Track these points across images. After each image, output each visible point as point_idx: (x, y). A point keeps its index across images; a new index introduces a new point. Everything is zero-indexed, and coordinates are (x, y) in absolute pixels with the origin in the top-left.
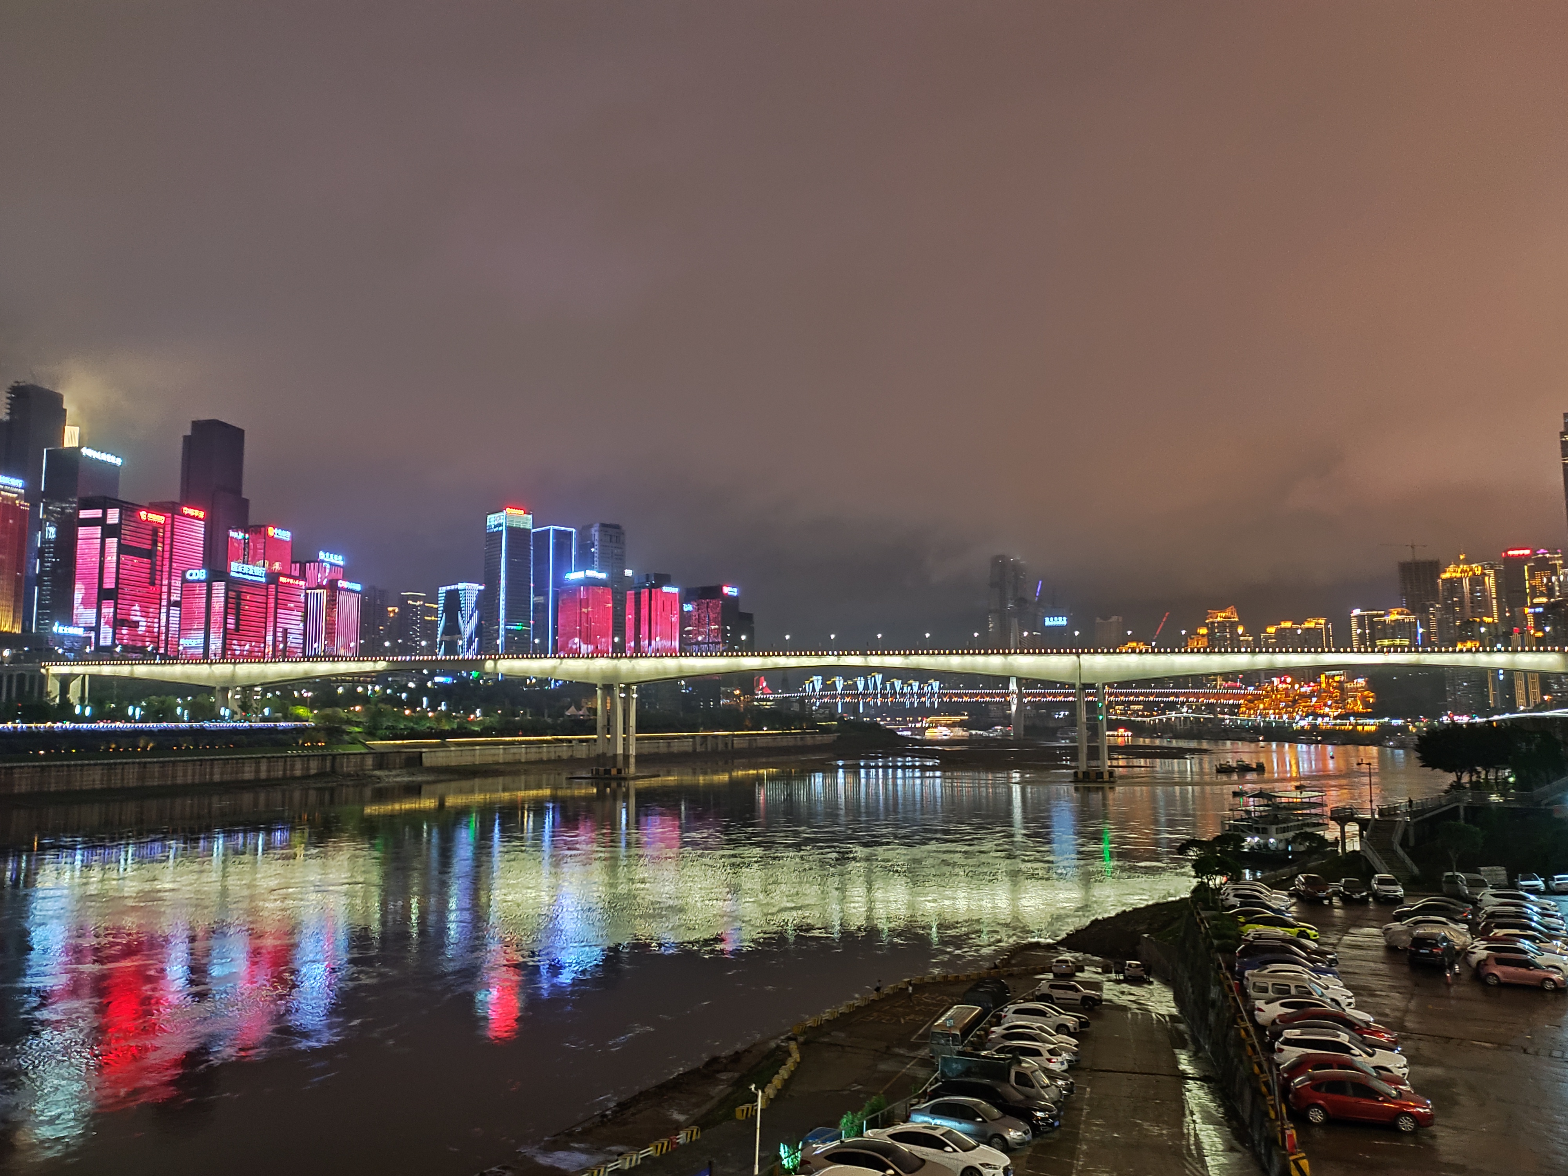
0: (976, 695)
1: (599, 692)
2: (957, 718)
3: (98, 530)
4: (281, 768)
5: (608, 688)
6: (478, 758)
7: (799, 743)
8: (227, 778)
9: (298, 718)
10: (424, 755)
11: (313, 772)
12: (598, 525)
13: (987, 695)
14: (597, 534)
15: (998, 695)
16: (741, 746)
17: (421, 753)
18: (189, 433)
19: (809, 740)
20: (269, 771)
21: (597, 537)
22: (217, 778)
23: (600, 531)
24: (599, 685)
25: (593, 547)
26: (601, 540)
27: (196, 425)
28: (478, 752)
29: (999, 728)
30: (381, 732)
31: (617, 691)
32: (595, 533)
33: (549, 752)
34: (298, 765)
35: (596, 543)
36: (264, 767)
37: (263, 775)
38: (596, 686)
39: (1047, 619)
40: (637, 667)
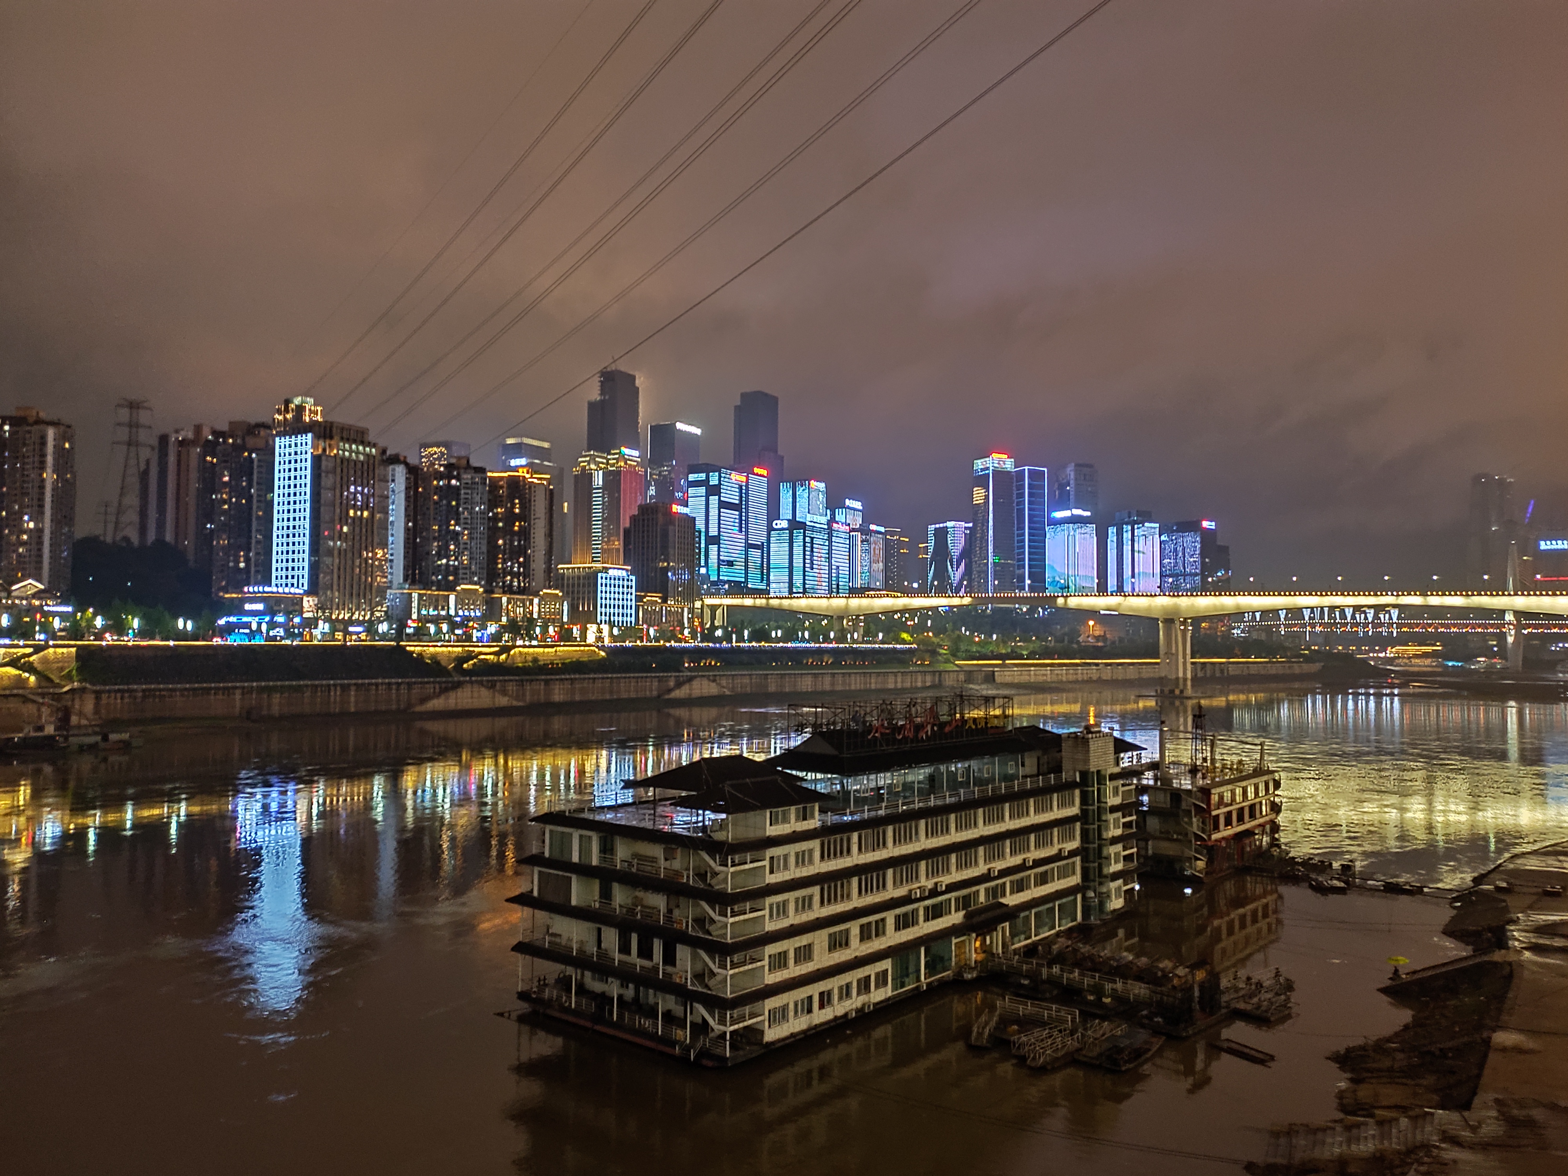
0: (1466, 625)
1: (1161, 625)
2: (1429, 649)
3: (702, 490)
4: (909, 680)
5: (1169, 621)
6: (1033, 677)
7: (1288, 672)
8: (879, 686)
9: (904, 642)
10: (996, 674)
11: (928, 684)
12: (1073, 464)
13: (1479, 626)
14: (1072, 474)
15: (1492, 626)
16: (1237, 673)
17: (994, 672)
18: (739, 403)
19: (1297, 669)
20: (902, 682)
21: (1072, 477)
22: (873, 686)
23: (1076, 471)
24: (1161, 619)
25: (1069, 485)
26: (1076, 479)
27: (743, 396)
28: (1032, 673)
29: (1483, 659)
30: (959, 654)
31: (1177, 623)
32: (1070, 472)
33: (1082, 674)
34: (920, 678)
35: (1072, 482)
36: (899, 679)
37: (899, 686)
38: (1158, 619)
39: (1542, 543)
40: (1196, 604)
